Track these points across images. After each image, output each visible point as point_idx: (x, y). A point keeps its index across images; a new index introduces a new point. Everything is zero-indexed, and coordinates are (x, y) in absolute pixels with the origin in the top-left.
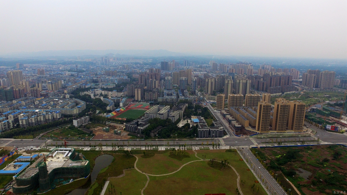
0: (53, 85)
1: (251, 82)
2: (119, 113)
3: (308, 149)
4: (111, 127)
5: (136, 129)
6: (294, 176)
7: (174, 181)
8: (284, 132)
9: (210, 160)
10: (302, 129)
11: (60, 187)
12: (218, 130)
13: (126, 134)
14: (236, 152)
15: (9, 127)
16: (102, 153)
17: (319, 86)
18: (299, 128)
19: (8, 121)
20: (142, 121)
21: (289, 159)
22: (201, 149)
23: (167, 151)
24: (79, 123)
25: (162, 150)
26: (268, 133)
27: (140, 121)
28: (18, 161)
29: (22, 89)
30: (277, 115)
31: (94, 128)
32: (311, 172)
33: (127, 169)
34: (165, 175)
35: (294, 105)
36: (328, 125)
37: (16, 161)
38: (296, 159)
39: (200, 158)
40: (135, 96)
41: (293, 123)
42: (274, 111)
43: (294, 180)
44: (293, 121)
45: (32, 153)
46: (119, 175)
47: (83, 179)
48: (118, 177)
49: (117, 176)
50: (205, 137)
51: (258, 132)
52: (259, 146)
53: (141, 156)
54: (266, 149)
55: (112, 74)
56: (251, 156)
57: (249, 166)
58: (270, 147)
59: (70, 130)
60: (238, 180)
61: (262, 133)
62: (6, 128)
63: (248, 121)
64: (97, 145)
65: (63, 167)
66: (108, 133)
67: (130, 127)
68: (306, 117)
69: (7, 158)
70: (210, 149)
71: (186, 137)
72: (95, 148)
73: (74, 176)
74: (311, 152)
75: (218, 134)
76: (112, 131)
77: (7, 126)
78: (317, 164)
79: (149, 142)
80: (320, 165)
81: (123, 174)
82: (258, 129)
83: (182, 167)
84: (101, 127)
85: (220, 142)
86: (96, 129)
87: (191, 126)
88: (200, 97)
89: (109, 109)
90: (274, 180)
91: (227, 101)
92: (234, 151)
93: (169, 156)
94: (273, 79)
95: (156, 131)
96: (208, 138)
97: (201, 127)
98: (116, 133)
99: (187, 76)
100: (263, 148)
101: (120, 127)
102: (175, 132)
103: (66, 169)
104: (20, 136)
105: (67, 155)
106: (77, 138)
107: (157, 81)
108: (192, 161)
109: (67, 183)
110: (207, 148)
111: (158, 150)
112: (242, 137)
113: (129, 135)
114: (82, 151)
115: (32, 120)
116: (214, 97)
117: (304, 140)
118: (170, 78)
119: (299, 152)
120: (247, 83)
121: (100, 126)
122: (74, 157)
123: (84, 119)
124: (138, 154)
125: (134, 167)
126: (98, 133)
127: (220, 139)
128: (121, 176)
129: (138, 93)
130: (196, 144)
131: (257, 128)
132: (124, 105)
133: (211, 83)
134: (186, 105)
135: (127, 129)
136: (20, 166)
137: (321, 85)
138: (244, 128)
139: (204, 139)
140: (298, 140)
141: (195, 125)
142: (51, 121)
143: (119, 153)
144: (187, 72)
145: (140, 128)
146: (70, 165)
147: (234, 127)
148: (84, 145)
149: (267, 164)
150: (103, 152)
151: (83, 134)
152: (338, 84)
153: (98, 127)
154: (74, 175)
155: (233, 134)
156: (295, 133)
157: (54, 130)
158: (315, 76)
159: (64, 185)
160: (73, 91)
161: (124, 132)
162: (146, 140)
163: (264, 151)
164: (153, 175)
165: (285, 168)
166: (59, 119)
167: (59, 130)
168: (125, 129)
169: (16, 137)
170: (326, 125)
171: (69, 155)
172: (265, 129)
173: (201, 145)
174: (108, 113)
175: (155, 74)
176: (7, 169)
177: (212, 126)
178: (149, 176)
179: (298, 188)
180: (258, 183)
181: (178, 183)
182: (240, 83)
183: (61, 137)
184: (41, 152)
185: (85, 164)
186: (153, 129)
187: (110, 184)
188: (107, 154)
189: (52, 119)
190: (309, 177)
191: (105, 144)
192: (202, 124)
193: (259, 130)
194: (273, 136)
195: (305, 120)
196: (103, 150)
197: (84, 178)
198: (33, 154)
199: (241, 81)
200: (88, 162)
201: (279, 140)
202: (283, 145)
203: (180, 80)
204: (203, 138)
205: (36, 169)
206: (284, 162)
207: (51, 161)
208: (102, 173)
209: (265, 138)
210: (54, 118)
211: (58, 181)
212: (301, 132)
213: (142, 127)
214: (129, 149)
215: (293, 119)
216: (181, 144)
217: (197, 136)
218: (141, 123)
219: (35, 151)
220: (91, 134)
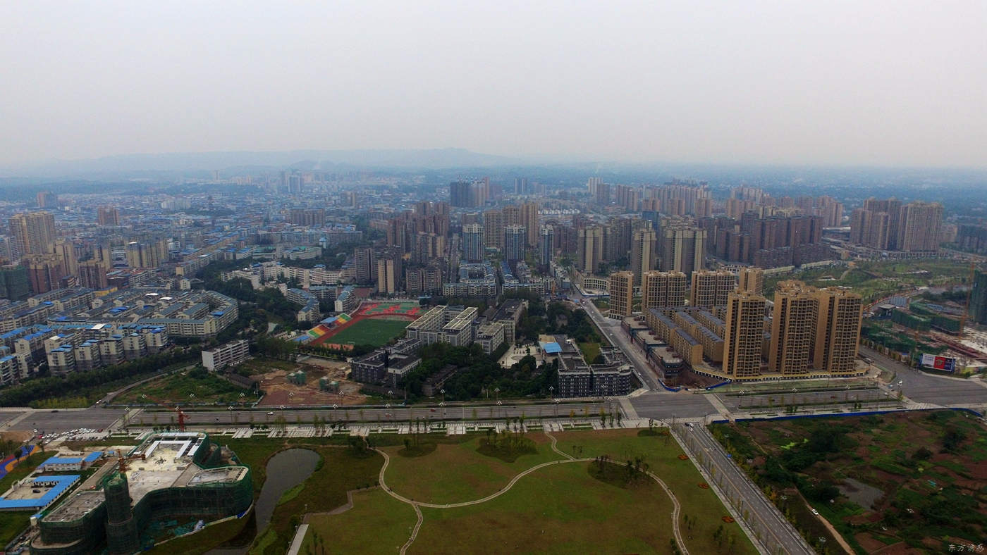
0: (144, 252)
1: (705, 237)
2: (333, 329)
3: (872, 423)
4: (310, 372)
5: (383, 373)
6: (832, 501)
7: (494, 523)
8: (804, 378)
9: (594, 459)
10: (853, 367)
11: (168, 545)
12: (615, 375)
13: (355, 390)
14: (668, 435)
15: (17, 375)
16: (286, 446)
17: (898, 246)
18: (845, 364)
19: (16, 357)
20: (399, 352)
21: (818, 454)
22: (569, 429)
23: (470, 435)
24: (218, 359)
25: (458, 433)
26: (756, 380)
27: (393, 352)
28: (45, 473)
29: (53, 267)
30: (782, 327)
31: (261, 373)
32: (881, 489)
33: (359, 488)
34: (466, 504)
35: (829, 299)
36: (927, 354)
37: (41, 471)
38: (837, 451)
39: (565, 455)
40: (377, 280)
41: (827, 352)
42: (774, 317)
43: (833, 512)
44: (827, 345)
45: (86, 449)
46: (336, 506)
47: (234, 520)
48: (334, 512)
49: (328, 510)
50: (578, 394)
51: (729, 377)
52: (733, 418)
53: (399, 453)
54: (752, 426)
55: (311, 217)
56: (710, 447)
57: (706, 475)
58: (764, 419)
59: (193, 379)
60: (675, 515)
61: (740, 380)
62: (10, 377)
63: (701, 347)
64: (272, 423)
65: (175, 486)
66: (304, 387)
67: (365, 369)
68: (865, 332)
69: (14, 465)
70: (595, 428)
71: (525, 395)
72: (267, 430)
73: (207, 511)
74: (880, 431)
75: (615, 385)
76: (315, 383)
77: (11, 373)
78: (898, 466)
79: (420, 411)
80: (905, 469)
81: (347, 505)
82: (729, 370)
83: (514, 481)
84: (282, 371)
85: (622, 407)
86: (268, 377)
87: (538, 364)
88: (564, 281)
89: (304, 319)
90: (777, 514)
91: (640, 290)
92: (663, 434)
93: (477, 450)
94: (768, 227)
95: (441, 380)
96: (587, 396)
97: (567, 366)
98: (326, 388)
99: (525, 222)
100: (745, 423)
101: (336, 369)
102: (492, 380)
103: (182, 491)
104: (49, 400)
105: (185, 453)
106: (213, 404)
107: (439, 238)
108: (545, 465)
109: (186, 531)
110: (585, 425)
111: (446, 433)
112: (683, 391)
113: (362, 392)
114: (228, 440)
115: (84, 355)
116: (602, 280)
117: (860, 399)
118: (477, 229)
119: (846, 432)
120: (694, 238)
121: (280, 368)
122: (205, 459)
123: (233, 348)
124: (391, 445)
125: (377, 484)
126: (272, 387)
127: (621, 398)
128: (341, 510)
129: (386, 273)
130: (554, 415)
131: (727, 365)
132: (347, 308)
133: (594, 241)
134: (524, 303)
135: (357, 376)
136: (51, 486)
137: (903, 241)
138: (691, 366)
139: (575, 399)
140: (844, 399)
141: (550, 360)
142: (138, 357)
143: (334, 444)
144: (525, 210)
145: (393, 372)
146: (196, 479)
147: (662, 364)
148: (234, 424)
149: (756, 468)
150: (289, 443)
151: (230, 391)
152: (952, 239)
153: (274, 370)
154: (207, 508)
155: (658, 385)
156: (835, 379)
157: (147, 382)
158: (887, 217)
159: (179, 538)
160: (200, 268)
161: (347, 385)
162: (412, 406)
163: (747, 431)
164: (432, 506)
165: (807, 478)
166: (162, 349)
167: (162, 380)
168: (350, 376)
169: (39, 403)
170: (922, 355)
171: (192, 452)
172: (748, 369)
173: (568, 416)
174: (302, 331)
175: (434, 218)
176: (14, 494)
177: (599, 361)
178: (423, 509)
179: (845, 533)
180: (731, 522)
181: (504, 527)
182: (674, 238)
183: (167, 401)
184: (110, 446)
185: (237, 477)
186: (432, 372)
187: (312, 533)
188: (300, 447)
189: (140, 350)
190: (875, 503)
191: (294, 419)
192: (569, 357)
193: (732, 372)
194: (772, 388)
195: (861, 342)
196: (289, 435)
197: (236, 517)
198: (88, 451)
199: (679, 235)
200: (246, 470)
201: (788, 399)
202: (799, 413)
203: (506, 233)
204: (574, 397)
205: (98, 494)
206: (805, 460)
207: (142, 469)
208: (288, 502)
209: (749, 395)
210: (146, 347)
211: (162, 528)
212: (850, 375)
213: (400, 368)
214: (363, 432)
215: (828, 339)
216: (511, 414)
217: (557, 393)
218: (397, 356)
219: (94, 443)
220: (255, 391)
